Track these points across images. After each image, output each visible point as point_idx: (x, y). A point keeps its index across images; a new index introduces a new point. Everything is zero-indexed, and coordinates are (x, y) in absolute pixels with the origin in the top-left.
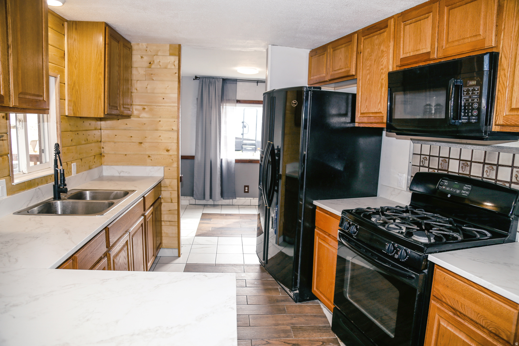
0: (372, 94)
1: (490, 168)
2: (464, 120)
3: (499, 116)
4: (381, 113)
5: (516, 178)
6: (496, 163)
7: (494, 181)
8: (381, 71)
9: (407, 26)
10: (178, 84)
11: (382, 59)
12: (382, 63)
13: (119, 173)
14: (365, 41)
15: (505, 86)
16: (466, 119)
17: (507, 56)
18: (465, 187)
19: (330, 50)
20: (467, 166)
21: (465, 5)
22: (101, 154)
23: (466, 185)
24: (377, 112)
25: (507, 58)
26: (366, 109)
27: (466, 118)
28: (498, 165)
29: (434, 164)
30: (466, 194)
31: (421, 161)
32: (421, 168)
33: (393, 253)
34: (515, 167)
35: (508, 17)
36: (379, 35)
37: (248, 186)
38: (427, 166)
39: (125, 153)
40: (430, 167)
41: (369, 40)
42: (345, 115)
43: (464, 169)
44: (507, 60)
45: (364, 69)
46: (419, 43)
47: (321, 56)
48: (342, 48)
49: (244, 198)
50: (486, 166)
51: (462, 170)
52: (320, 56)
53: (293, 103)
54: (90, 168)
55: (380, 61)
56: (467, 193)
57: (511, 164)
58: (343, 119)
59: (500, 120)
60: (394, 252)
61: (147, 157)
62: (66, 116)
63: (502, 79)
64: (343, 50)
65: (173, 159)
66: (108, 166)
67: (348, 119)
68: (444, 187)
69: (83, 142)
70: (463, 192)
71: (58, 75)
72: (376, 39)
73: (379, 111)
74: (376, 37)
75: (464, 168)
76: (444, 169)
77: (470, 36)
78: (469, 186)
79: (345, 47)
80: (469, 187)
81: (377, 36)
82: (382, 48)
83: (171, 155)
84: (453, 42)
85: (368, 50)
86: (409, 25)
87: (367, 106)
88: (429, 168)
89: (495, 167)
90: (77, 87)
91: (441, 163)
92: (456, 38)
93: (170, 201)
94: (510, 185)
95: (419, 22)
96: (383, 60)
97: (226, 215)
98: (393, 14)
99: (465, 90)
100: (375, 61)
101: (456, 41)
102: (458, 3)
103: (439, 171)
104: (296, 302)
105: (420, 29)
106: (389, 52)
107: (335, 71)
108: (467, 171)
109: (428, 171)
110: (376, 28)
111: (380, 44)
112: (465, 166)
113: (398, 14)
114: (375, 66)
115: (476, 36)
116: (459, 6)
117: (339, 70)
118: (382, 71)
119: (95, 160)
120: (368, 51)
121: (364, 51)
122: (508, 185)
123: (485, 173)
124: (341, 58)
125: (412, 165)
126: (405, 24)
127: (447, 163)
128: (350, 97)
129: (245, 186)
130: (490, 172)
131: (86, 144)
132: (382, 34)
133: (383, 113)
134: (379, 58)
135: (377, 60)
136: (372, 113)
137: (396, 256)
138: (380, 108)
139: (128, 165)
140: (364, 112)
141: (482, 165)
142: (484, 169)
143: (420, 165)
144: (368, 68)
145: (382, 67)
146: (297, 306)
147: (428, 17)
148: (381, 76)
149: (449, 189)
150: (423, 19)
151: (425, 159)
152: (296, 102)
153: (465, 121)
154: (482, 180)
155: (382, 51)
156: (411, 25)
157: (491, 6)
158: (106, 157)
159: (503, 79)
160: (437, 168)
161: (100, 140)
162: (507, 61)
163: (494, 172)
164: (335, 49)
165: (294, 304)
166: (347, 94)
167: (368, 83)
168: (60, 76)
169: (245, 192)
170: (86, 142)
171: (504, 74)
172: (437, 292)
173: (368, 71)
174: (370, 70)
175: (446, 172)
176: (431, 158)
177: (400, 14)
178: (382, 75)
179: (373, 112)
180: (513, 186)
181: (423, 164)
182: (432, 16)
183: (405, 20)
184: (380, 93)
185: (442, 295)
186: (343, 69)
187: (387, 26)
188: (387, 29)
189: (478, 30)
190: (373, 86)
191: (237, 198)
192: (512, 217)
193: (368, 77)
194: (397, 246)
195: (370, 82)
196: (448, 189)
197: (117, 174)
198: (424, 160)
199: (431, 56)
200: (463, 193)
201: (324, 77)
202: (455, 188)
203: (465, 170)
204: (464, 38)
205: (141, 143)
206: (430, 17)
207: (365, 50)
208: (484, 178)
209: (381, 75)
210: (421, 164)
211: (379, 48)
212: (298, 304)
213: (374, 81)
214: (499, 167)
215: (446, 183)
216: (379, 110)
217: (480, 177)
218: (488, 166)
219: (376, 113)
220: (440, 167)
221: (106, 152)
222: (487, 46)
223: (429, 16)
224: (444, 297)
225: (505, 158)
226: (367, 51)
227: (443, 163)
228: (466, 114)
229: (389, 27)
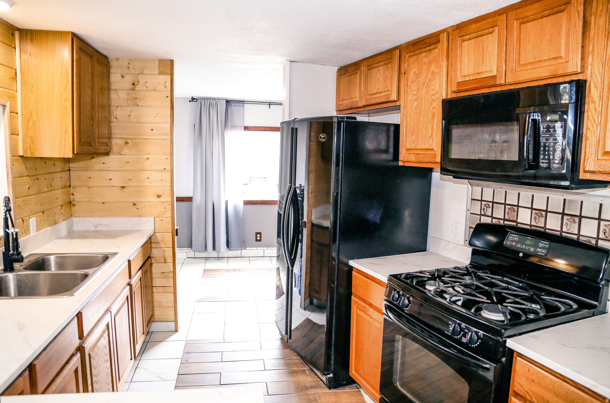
0: (420, 126)
1: (571, 220)
3: (589, 160)
4: (432, 149)
5: (604, 233)
6: (578, 214)
7: (576, 237)
8: (431, 97)
9: (466, 42)
10: (171, 111)
11: (433, 83)
12: (433, 88)
13: (96, 227)
14: (409, 58)
15: (595, 123)
16: (546, 163)
17: (598, 86)
18: (541, 244)
19: (363, 68)
20: (542, 217)
21: (540, 18)
22: (71, 202)
23: (542, 242)
24: (427, 148)
25: (598, 88)
26: (413, 144)
27: (547, 161)
28: (581, 217)
29: (499, 213)
30: (543, 253)
31: (482, 208)
32: (482, 217)
33: (460, 336)
34: (602, 219)
35: (597, 37)
36: (428, 52)
37: (260, 234)
38: (490, 215)
39: (103, 201)
40: (494, 216)
41: (415, 57)
42: (386, 151)
43: (537, 221)
44: (598, 90)
45: (409, 94)
46: (482, 64)
47: (353, 76)
48: (380, 66)
49: (256, 248)
50: (565, 217)
51: (535, 221)
52: (351, 75)
53: (321, 137)
54: (56, 223)
55: (431, 85)
56: (544, 251)
57: (597, 217)
58: (384, 157)
59: (590, 166)
60: (461, 334)
61: (131, 205)
62: (21, 157)
63: (592, 114)
64: (381, 68)
65: (166, 207)
66: (80, 218)
67: (390, 156)
68: (514, 244)
69: (46, 189)
70: (539, 250)
71: (7, 102)
72: (424, 58)
73: (430, 147)
74: (424, 54)
75: (537, 218)
76: (511, 219)
77: (548, 58)
78: (546, 243)
79: (384, 65)
80: (546, 244)
81: (425, 53)
82: (433, 68)
83: (163, 202)
84: (526, 64)
85: (414, 70)
86: (468, 41)
87: (414, 140)
88: (492, 217)
89: (577, 220)
90: (35, 118)
91: (508, 212)
92: (531, 60)
93: (163, 260)
94: (597, 242)
95: (481, 37)
96: (434, 84)
97: (234, 270)
98: (446, 27)
99: (545, 127)
100: (423, 85)
101: (530, 63)
102: (531, 17)
103: (506, 222)
104: (330, 388)
105: (483, 46)
106: (442, 74)
107: (371, 94)
108: (541, 223)
109: (492, 222)
110: (425, 43)
111: (430, 64)
112: (539, 216)
113: (452, 26)
114: (424, 90)
115: (556, 58)
116: (533, 20)
117: (377, 93)
118: (433, 97)
119: (62, 211)
120: (414, 72)
121: (410, 72)
122: (594, 242)
123: (564, 227)
124: (378, 79)
125: (471, 213)
126: (462, 39)
127: (516, 212)
128: (392, 129)
129: (257, 234)
130: (571, 225)
131: (49, 191)
132: (432, 51)
133: (435, 150)
134: (429, 81)
135: (426, 84)
136: (421, 149)
137: (464, 340)
138: (432, 143)
139: (106, 216)
140: (410, 148)
141: (560, 216)
142: (563, 221)
143: (481, 213)
144: (415, 93)
145: (433, 92)
146: (332, 394)
147: (492, 33)
148: (431, 104)
149: (520, 246)
150: (486, 35)
151: (487, 206)
152: (325, 136)
153: (545, 166)
154: (561, 234)
155: (433, 73)
156: (470, 41)
157: (575, 23)
158: (76, 207)
159: (593, 114)
160: (503, 218)
161: (69, 184)
162: (597, 91)
163: (577, 225)
164: (370, 68)
165: (327, 390)
166: (388, 125)
167: (415, 111)
168: (10, 104)
169: (257, 240)
170: (49, 189)
171: (595, 107)
172: (519, 387)
173: (415, 97)
174: (418, 96)
175: (515, 224)
176: (495, 205)
177: (456, 27)
178: (433, 102)
179: (423, 148)
180: (601, 243)
181: (484, 212)
182: (497, 30)
183: (462, 34)
184: (430, 125)
185: (527, 392)
186: (381, 92)
187: (438, 42)
188: (439, 45)
189: (558, 52)
190: (422, 116)
191: (247, 248)
192: (602, 283)
193: (415, 104)
194: (464, 327)
195: (418, 111)
196: (519, 246)
197: (92, 228)
198: (485, 208)
199: (497, 81)
200: (539, 252)
201: (358, 101)
202: (528, 245)
203: (538, 222)
204: (541, 61)
205: (124, 187)
206: (494, 32)
207: (410, 70)
208: (564, 232)
209: (432, 102)
210: (483, 213)
211: (428, 68)
212: (332, 391)
213: (423, 110)
214: (583, 220)
215: (516, 239)
216: (430, 146)
217: (558, 231)
218: (569, 217)
219: (427, 149)
220: (506, 217)
221: (77, 199)
222: (571, 71)
223: (494, 31)
224: (528, 394)
225: (590, 210)
226: (413, 72)
227: (510, 212)
228: (546, 157)
229: (441, 42)
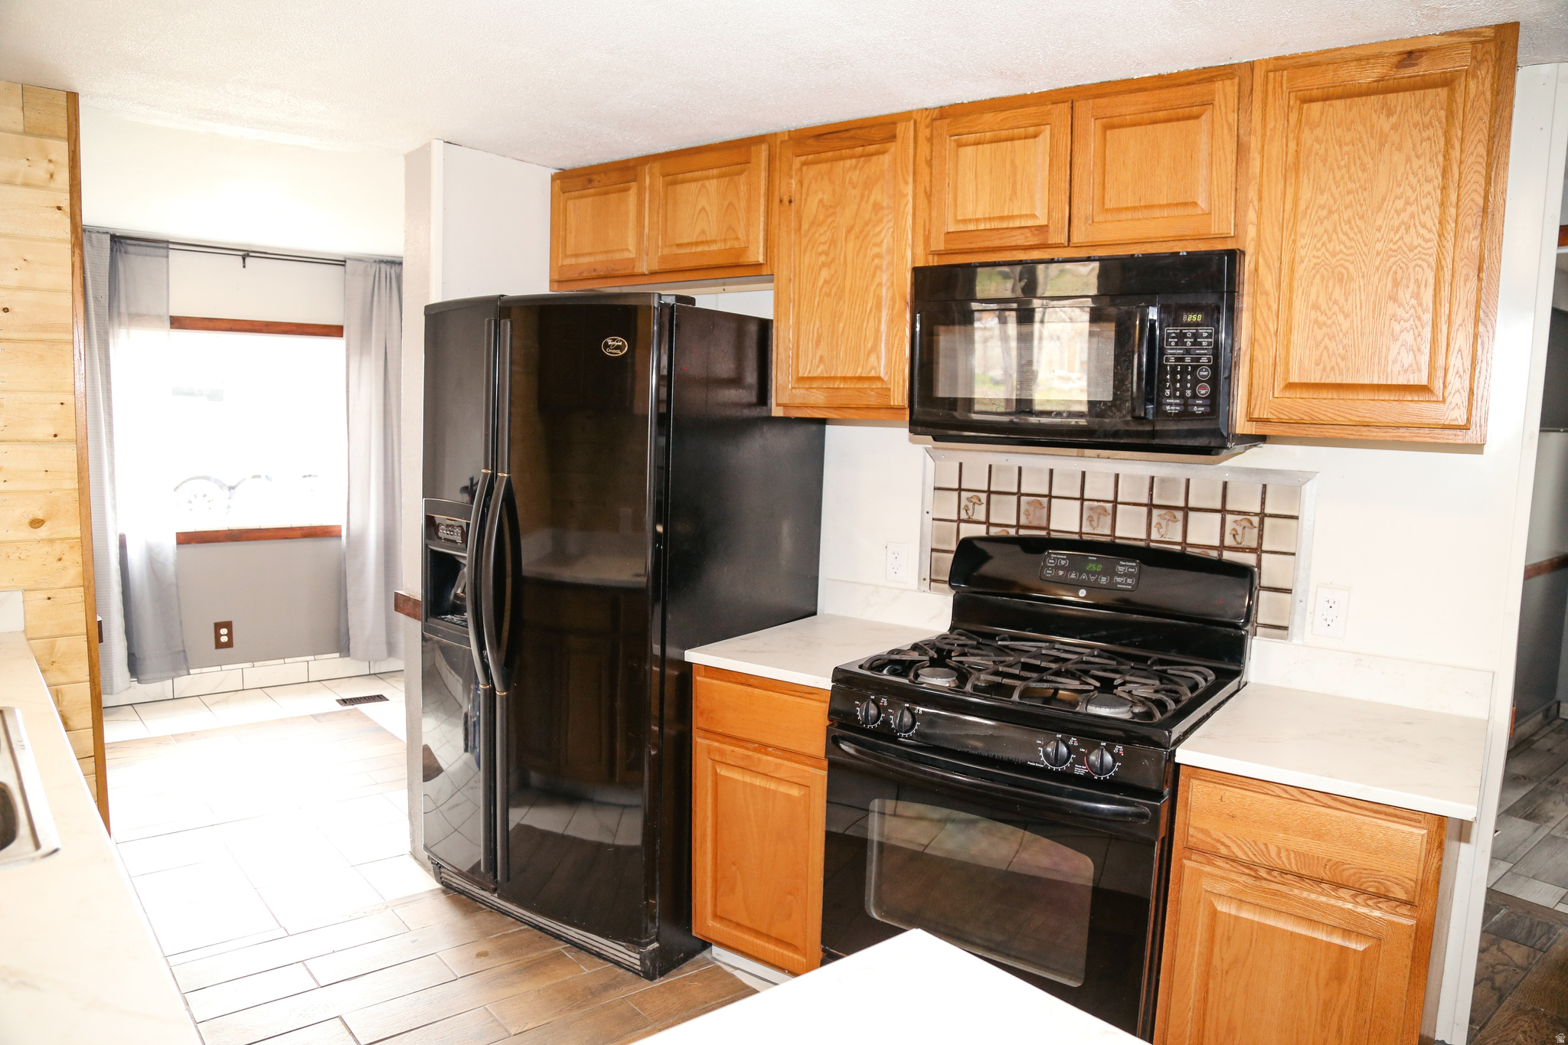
0: (842, 325)
1: (1167, 517)
2: (1172, 408)
3: (1259, 399)
4: (879, 378)
5: (1234, 536)
6: (1182, 504)
7: (1178, 548)
8: (873, 260)
9: (968, 148)
11: (878, 229)
12: (878, 240)
14: (805, 168)
15: (1270, 331)
16: (1176, 405)
17: (1271, 264)
18: (1121, 569)
19: (650, 178)
20: (1105, 515)
21: (1150, 124)
23: (1121, 563)
24: (863, 375)
25: (1272, 267)
26: (818, 366)
27: (1178, 401)
28: (1186, 509)
29: (1005, 514)
30: (1129, 585)
31: (962, 506)
32: (962, 525)
33: (1068, 764)
34: (1228, 511)
36: (862, 159)
37: (228, 625)
38: (983, 518)
40: (992, 520)
41: (824, 167)
42: (736, 381)
43: (1095, 523)
44: (1273, 272)
45: (805, 250)
46: (1011, 200)
47: (614, 197)
48: (707, 178)
49: (219, 668)
50: (1155, 512)
51: (1091, 525)
52: (606, 193)
53: (607, 346)
55: (871, 234)
56: (1129, 581)
57: (1218, 506)
58: (731, 394)
59: (1262, 409)
60: (1071, 760)
63: (1262, 314)
64: (712, 185)
65: (64, 557)
67: (749, 396)
68: (1061, 573)
70: (1119, 580)
72: (849, 170)
73: (873, 374)
74: (848, 163)
75: (1095, 519)
76: (1035, 523)
77: (1169, 202)
78: (1131, 564)
79: (720, 176)
80: (1132, 567)
81: (854, 161)
82: (876, 195)
83: (51, 541)
84: (1119, 210)
85: (820, 195)
86: (975, 147)
87: (821, 357)
88: (988, 523)
89: (1179, 515)
91: (1027, 510)
92: (1129, 201)
94: (1221, 555)
95: (1009, 143)
96: (881, 232)
98: (909, 108)
99: (1173, 335)
100: (848, 232)
101: (1127, 209)
102: (1128, 117)
103: (1022, 532)
104: (651, 977)
105: (1013, 162)
106: (904, 212)
107: (678, 245)
108: (1103, 527)
109: (988, 533)
110: (852, 138)
111: (868, 185)
112: (1099, 514)
113: (926, 109)
114: (850, 245)
115: (1185, 204)
116: (1135, 125)
117: (697, 244)
118: (876, 261)
120: (821, 201)
121: (806, 200)
122: (1214, 554)
123: (1154, 530)
124: (703, 209)
125: (933, 519)
126: (955, 141)
127: (1045, 510)
128: (753, 329)
129: (218, 626)
130: (1167, 525)
132: (875, 158)
133: (886, 379)
134: (866, 224)
135: (857, 229)
136: (844, 379)
137: (1080, 770)
138: (876, 364)
140: (811, 375)
141: (1145, 510)
142: (1151, 520)
143: (959, 517)
144: (821, 248)
145: (876, 250)
146: (662, 990)
147: (1035, 136)
148: (874, 276)
149: (1076, 575)
150: (1021, 139)
151: (974, 500)
152: (623, 343)
153: (1175, 410)
154: (1148, 545)
155: (877, 208)
156: (980, 146)
157: (1223, 142)
159: (1265, 315)
160: (1014, 523)
162: (1271, 274)
163: (1179, 526)
164: (672, 181)
166: (741, 320)
167: (823, 291)
169: (219, 645)
171: (1267, 303)
172: (1200, 836)
173: (823, 258)
174: (831, 256)
175: (1043, 533)
176: (993, 497)
177: (936, 111)
178: (878, 272)
179: (849, 375)
180: (1228, 556)
181: (967, 514)
182: (1048, 133)
183: (960, 131)
184: (871, 323)
185: (1219, 841)
186: (714, 241)
187: (893, 138)
188: (893, 147)
189: (1189, 192)
190: (847, 302)
191: (192, 671)
192: (1246, 629)
193: (825, 274)
194: (1076, 744)
195: (834, 290)
196: (1073, 576)
198: (970, 505)
199: (1050, 237)
200: (1119, 583)
201: (633, 260)
202: (1094, 573)
203: (1098, 525)
204: (1152, 207)
206: (1041, 136)
207: (807, 195)
208: (1153, 541)
209: (875, 272)
210: (964, 516)
211: (862, 196)
212: (659, 982)
213: (847, 290)
214: (1191, 514)
215: (1063, 562)
216: (870, 371)
217: (1141, 540)
218: (1163, 512)
219: (860, 379)
220: (1023, 521)
222: (1217, 232)
223: (1040, 133)
224: (1223, 844)
225: (1204, 494)
226: (817, 200)
227: (1031, 509)
228: (1178, 394)
229: (899, 139)
